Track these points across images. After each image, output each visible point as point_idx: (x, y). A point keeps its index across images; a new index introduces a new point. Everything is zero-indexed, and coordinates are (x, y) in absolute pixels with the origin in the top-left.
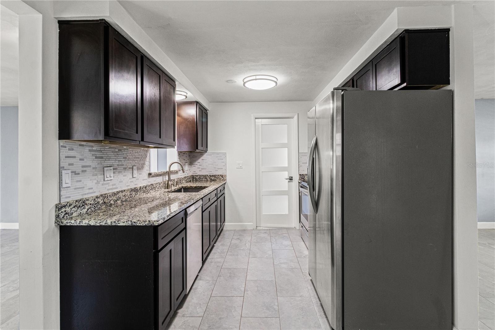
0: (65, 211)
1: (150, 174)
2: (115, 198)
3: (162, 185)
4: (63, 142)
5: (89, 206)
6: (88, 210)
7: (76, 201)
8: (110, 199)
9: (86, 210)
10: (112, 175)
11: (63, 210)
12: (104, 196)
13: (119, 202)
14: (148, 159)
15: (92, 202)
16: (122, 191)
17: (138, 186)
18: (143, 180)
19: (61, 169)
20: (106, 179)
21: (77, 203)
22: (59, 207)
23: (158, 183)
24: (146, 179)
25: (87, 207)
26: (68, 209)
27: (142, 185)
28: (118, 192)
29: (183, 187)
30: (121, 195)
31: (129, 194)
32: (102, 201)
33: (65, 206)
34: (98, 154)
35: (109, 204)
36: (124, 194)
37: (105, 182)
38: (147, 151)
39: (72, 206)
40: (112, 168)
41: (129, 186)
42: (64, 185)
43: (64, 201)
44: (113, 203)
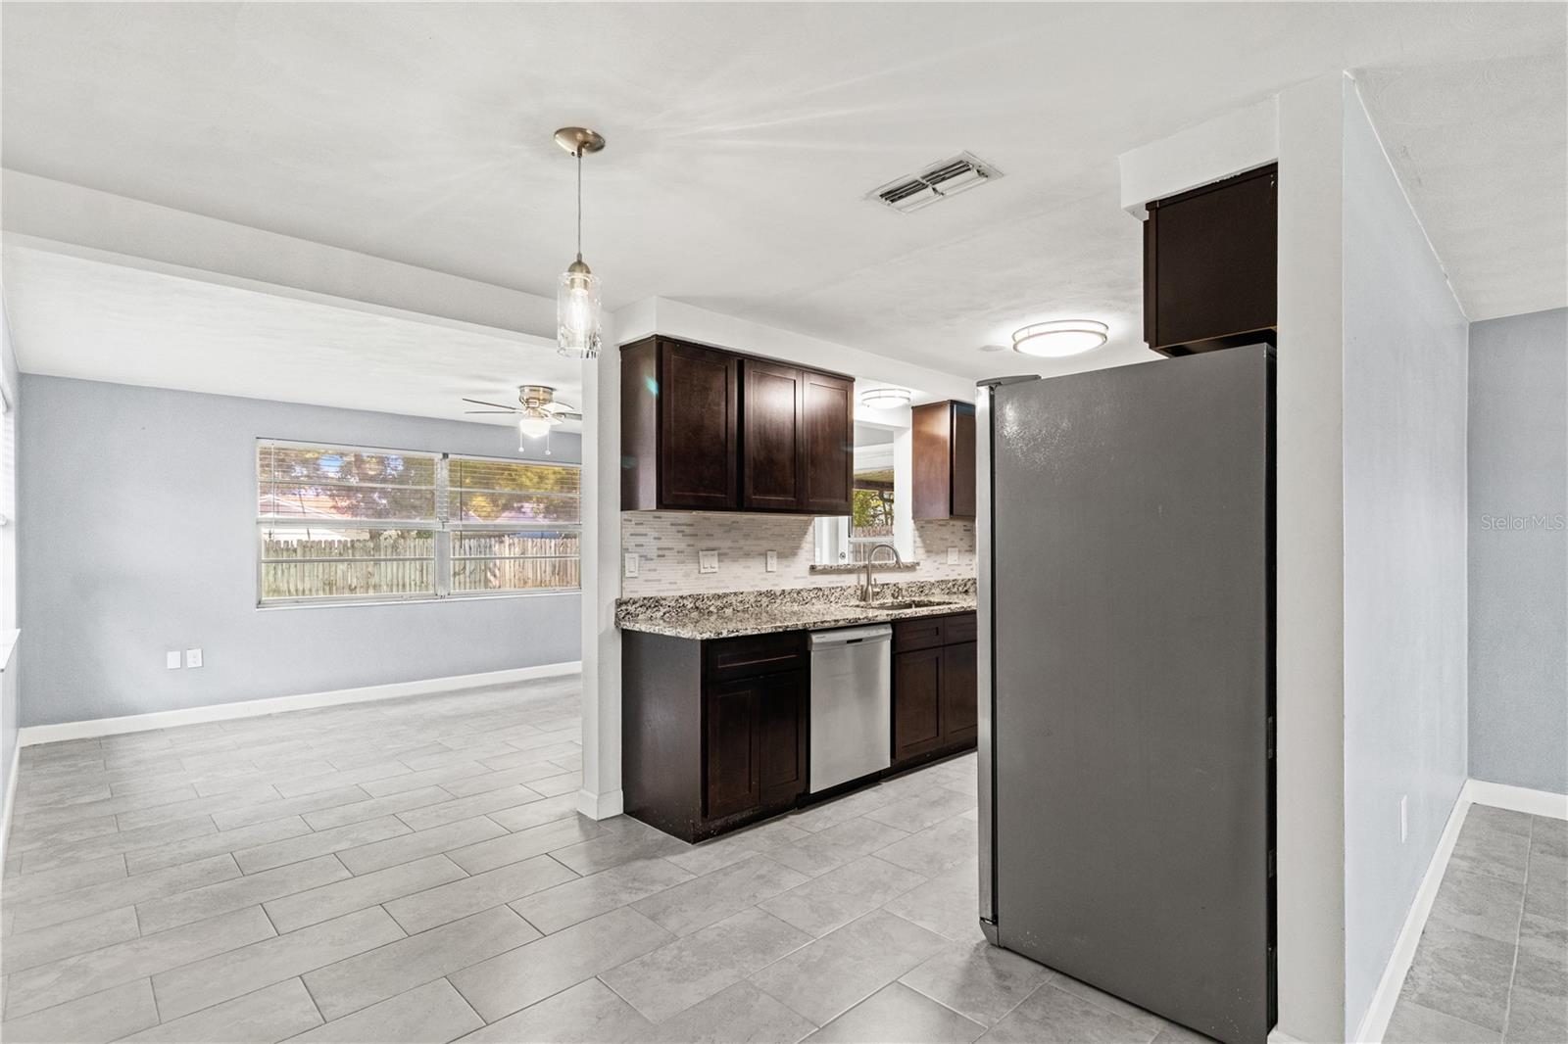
0: (627, 610)
1: (813, 568)
2: (719, 603)
3: (851, 591)
4: (628, 514)
5: (667, 609)
6: (664, 614)
7: (645, 599)
8: (709, 603)
9: (661, 613)
10: (716, 564)
11: (624, 608)
12: (696, 598)
13: (729, 611)
14: (809, 537)
15: (673, 604)
16: (735, 594)
17: (778, 590)
18: (796, 578)
19: (624, 550)
20: (703, 571)
21: (645, 602)
22: (620, 603)
23: (837, 587)
24: (803, 578)
25: (663, 610)
26: (631, 608)
27: (787, 588)
28: (726, 595)
29: (914, 601)
30: (732, 599)
31: (752, 600)
32: (692, 605)
33: (626, 603)
34: (687, 530)
35: (706, 611)
36: (740, 599)
37: (700, 576)
38: (808, 524)
39: (637, 605)
40: (716, 552)
41: (756, 586)
42: (628, 574)
43: (626, 597)
44: (715, 611)
